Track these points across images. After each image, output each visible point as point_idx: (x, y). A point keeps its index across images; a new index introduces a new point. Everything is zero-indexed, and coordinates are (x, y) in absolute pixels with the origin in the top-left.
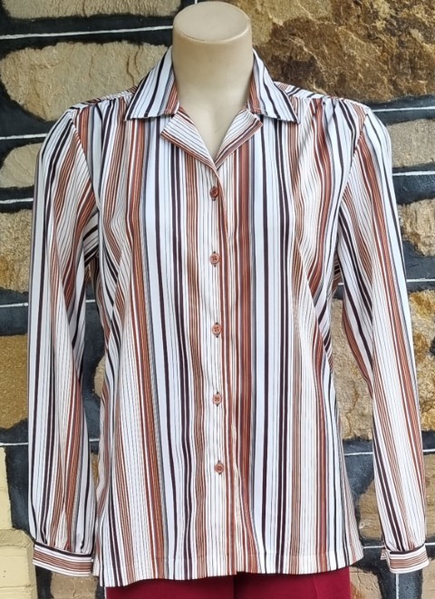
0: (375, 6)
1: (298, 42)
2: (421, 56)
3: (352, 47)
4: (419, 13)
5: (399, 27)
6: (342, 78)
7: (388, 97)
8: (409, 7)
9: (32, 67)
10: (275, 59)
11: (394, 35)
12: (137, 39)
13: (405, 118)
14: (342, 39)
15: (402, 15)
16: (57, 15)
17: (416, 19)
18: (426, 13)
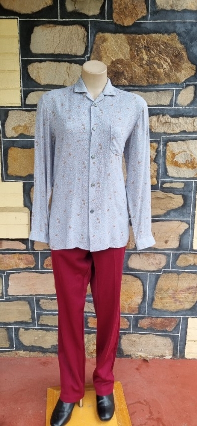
0: (143, 57)
1: (119, 66)
2: (156, 73)
3: (135, 68)
4: (156, 60)
5: (150, 63)
6: (132, 78)
7: (145, 84)
8: (153, 58)
9: (38, 68)
10: (112, 70)
11: (148, 65)
12: (70, 62)
13: (150, 91)
14: (133, 66)
15: (151, 60)
16: (46, 53)
17: (155, 61)
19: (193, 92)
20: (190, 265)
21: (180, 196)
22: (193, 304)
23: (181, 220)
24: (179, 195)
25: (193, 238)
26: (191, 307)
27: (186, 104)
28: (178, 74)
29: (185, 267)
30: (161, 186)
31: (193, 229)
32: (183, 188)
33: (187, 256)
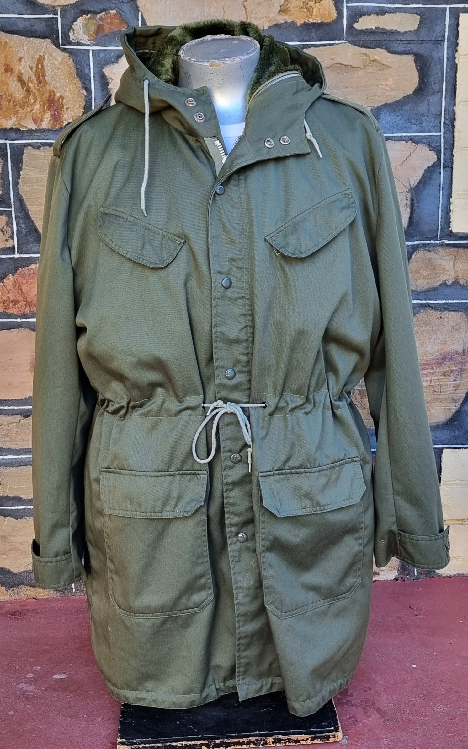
20: (444, 284)
21: (409, 60)
22: (454, 408)
23: (411, 139)
24: (405, 57)
25: (450, 196)
26: (449, 415)
30: (350, 27)
31: (449, 166)
32: (417, 31)
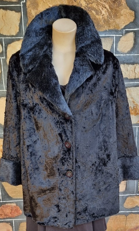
0: (81, 2)
2: (95, 19)
18: (97, 5)
19: (133, 39)
27: (126, 51)
28: (117, 21)
29: (132, 208)
33: (133, 198)
